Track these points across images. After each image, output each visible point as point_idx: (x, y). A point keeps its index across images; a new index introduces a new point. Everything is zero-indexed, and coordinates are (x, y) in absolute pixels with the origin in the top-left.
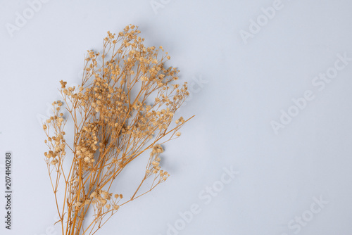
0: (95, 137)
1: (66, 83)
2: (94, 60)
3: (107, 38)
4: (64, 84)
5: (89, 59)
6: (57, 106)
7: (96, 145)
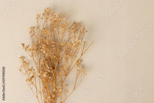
0: (48, 66)
1: (24, 44)
2: (34, 31)
3: (37, 17)
4: (23, 45)
5: (31, 32)
6: (22, 59)
7: (49, 69)
